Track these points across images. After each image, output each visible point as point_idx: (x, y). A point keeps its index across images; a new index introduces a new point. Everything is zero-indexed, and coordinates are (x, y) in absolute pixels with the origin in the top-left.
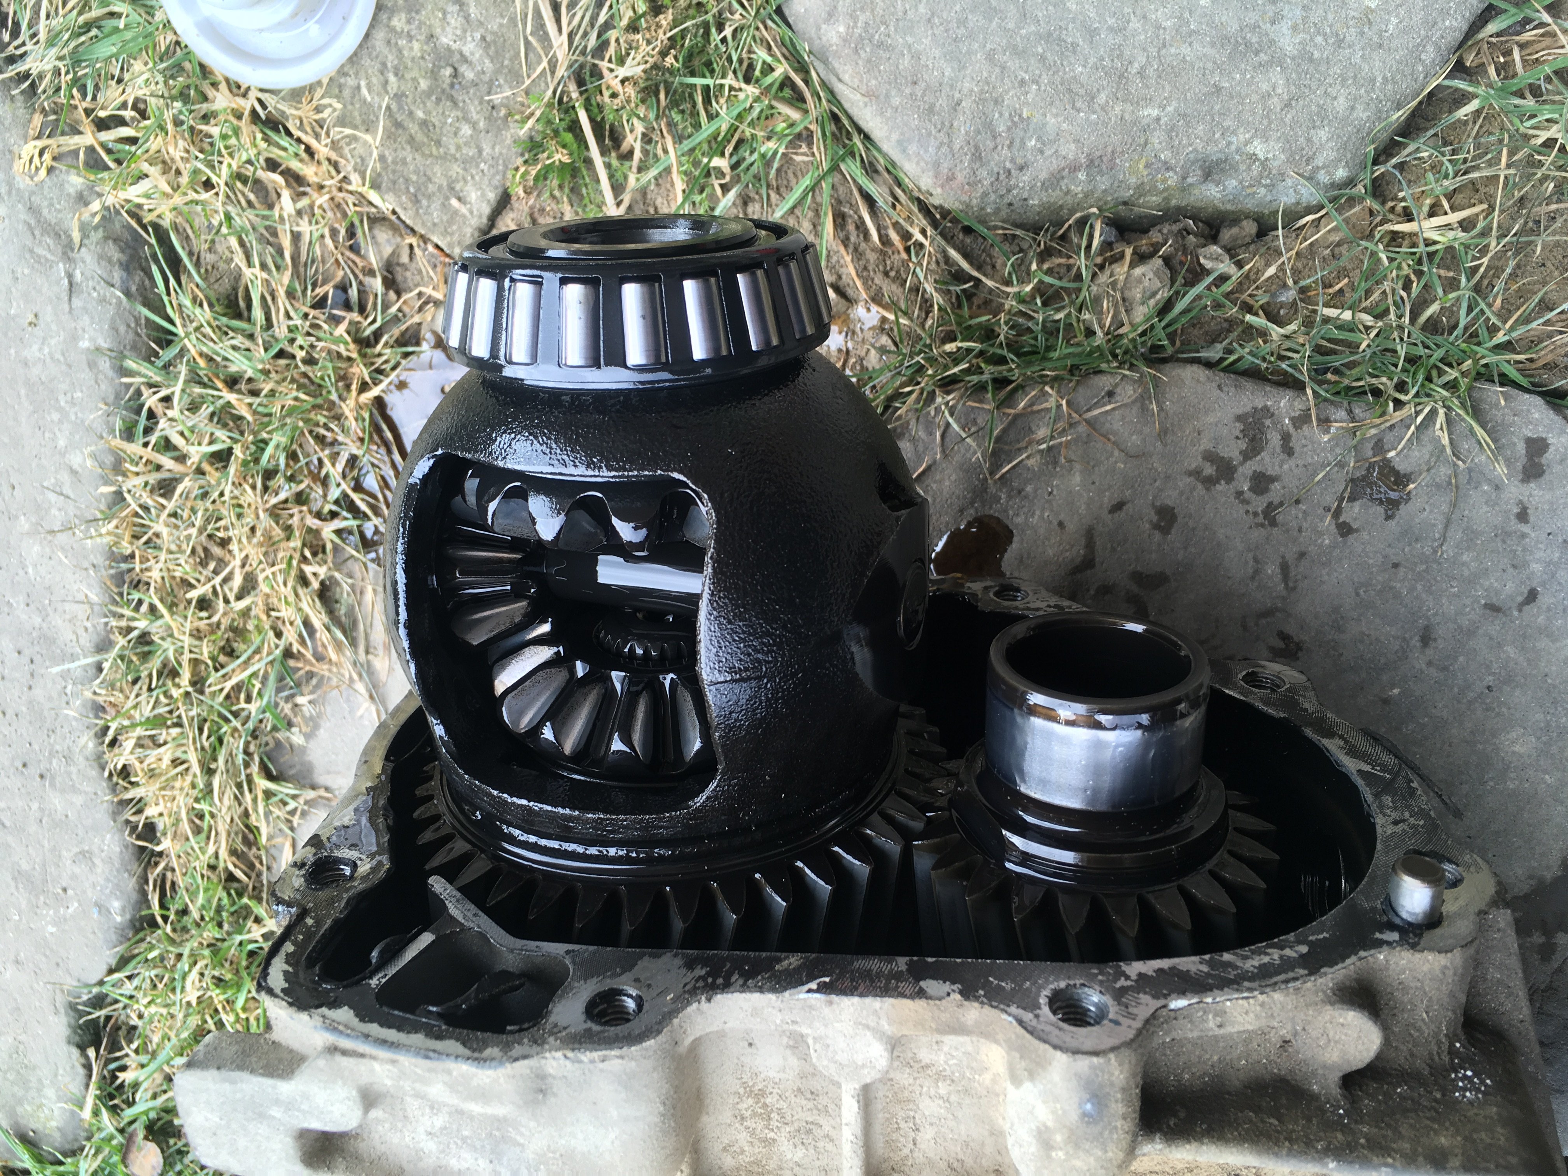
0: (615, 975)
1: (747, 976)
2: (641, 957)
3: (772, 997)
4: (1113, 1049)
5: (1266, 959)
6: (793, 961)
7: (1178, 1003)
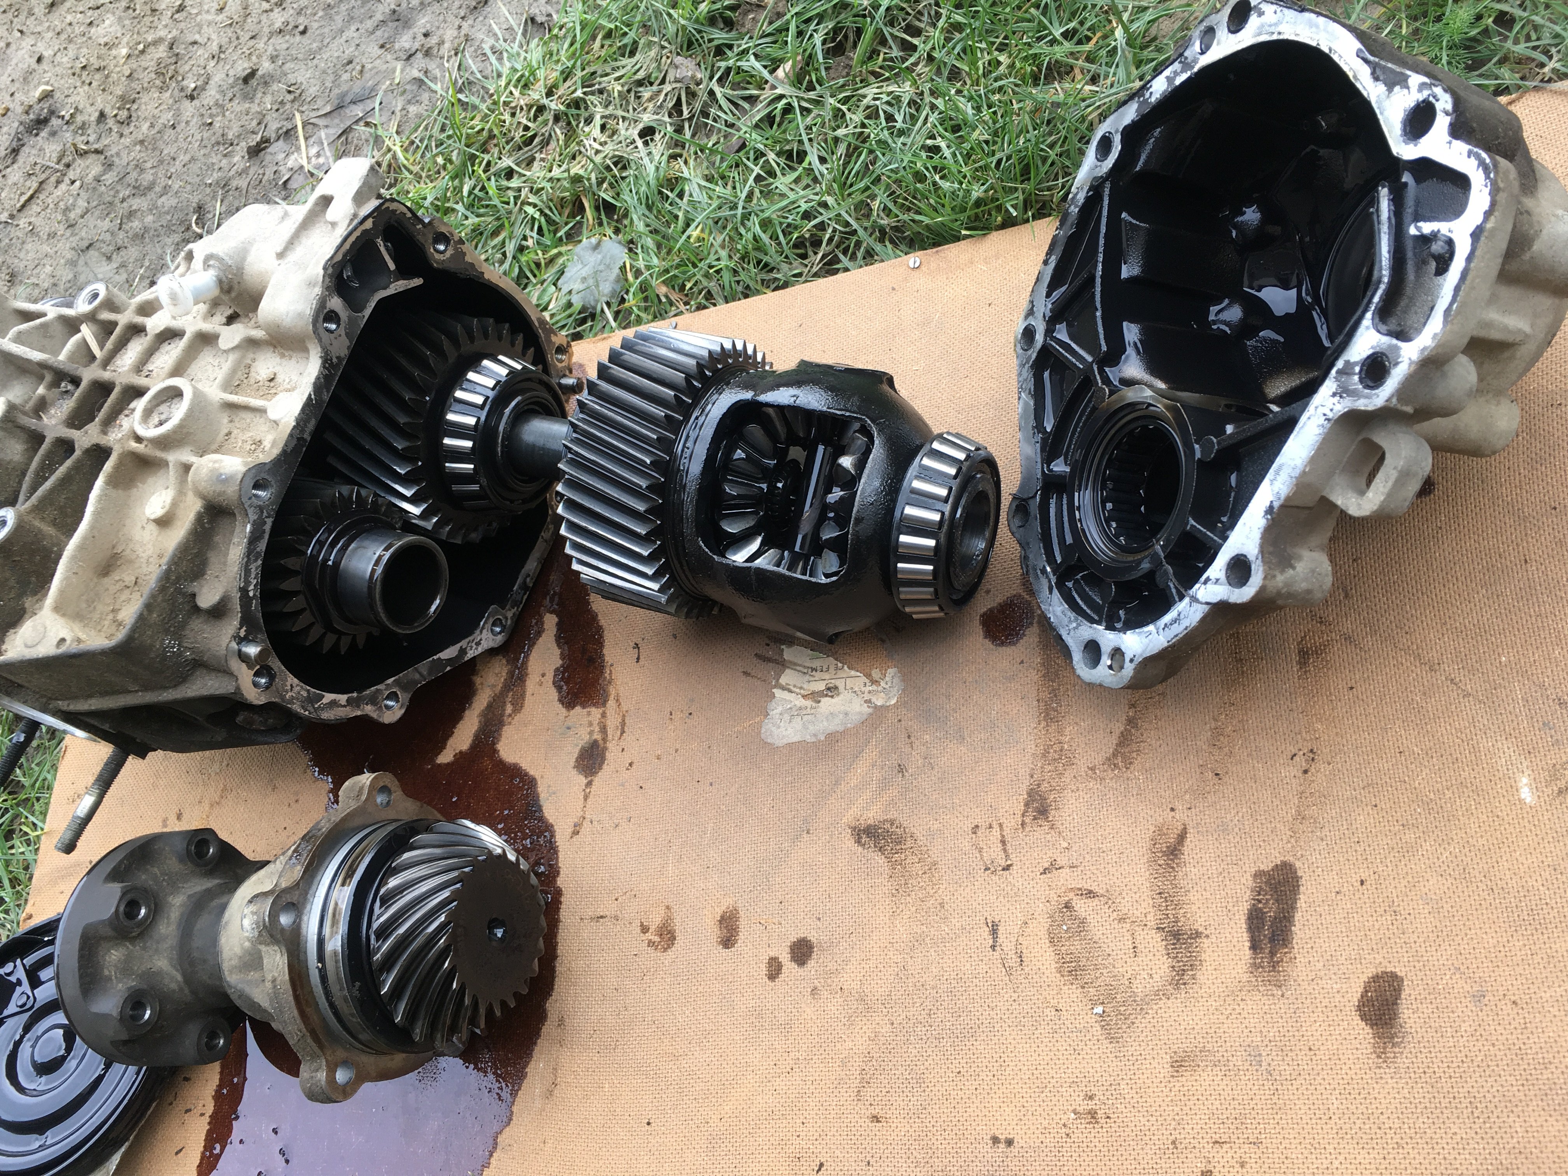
0: (346, 328)
1: (326, 377)
2: (351, 342)
3: (313, 380)
4: (240, 490)
5: (253, 576)
6: (326, 397)
7: (249, 528)
